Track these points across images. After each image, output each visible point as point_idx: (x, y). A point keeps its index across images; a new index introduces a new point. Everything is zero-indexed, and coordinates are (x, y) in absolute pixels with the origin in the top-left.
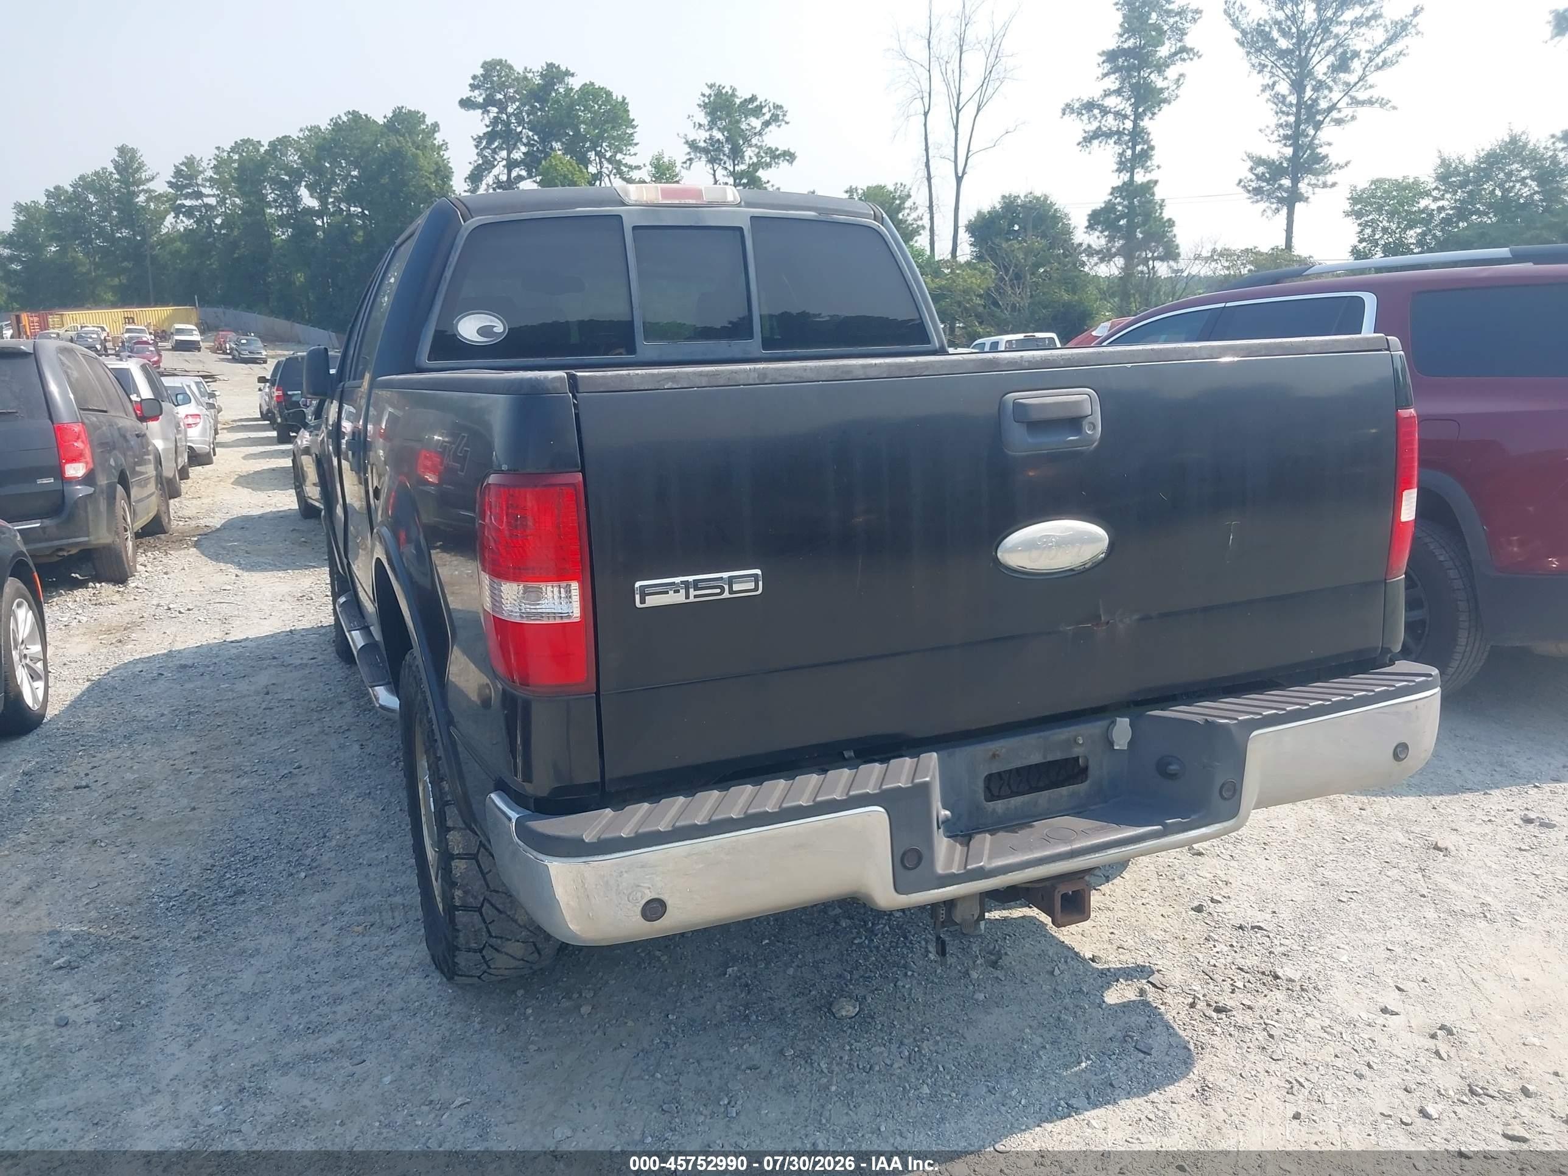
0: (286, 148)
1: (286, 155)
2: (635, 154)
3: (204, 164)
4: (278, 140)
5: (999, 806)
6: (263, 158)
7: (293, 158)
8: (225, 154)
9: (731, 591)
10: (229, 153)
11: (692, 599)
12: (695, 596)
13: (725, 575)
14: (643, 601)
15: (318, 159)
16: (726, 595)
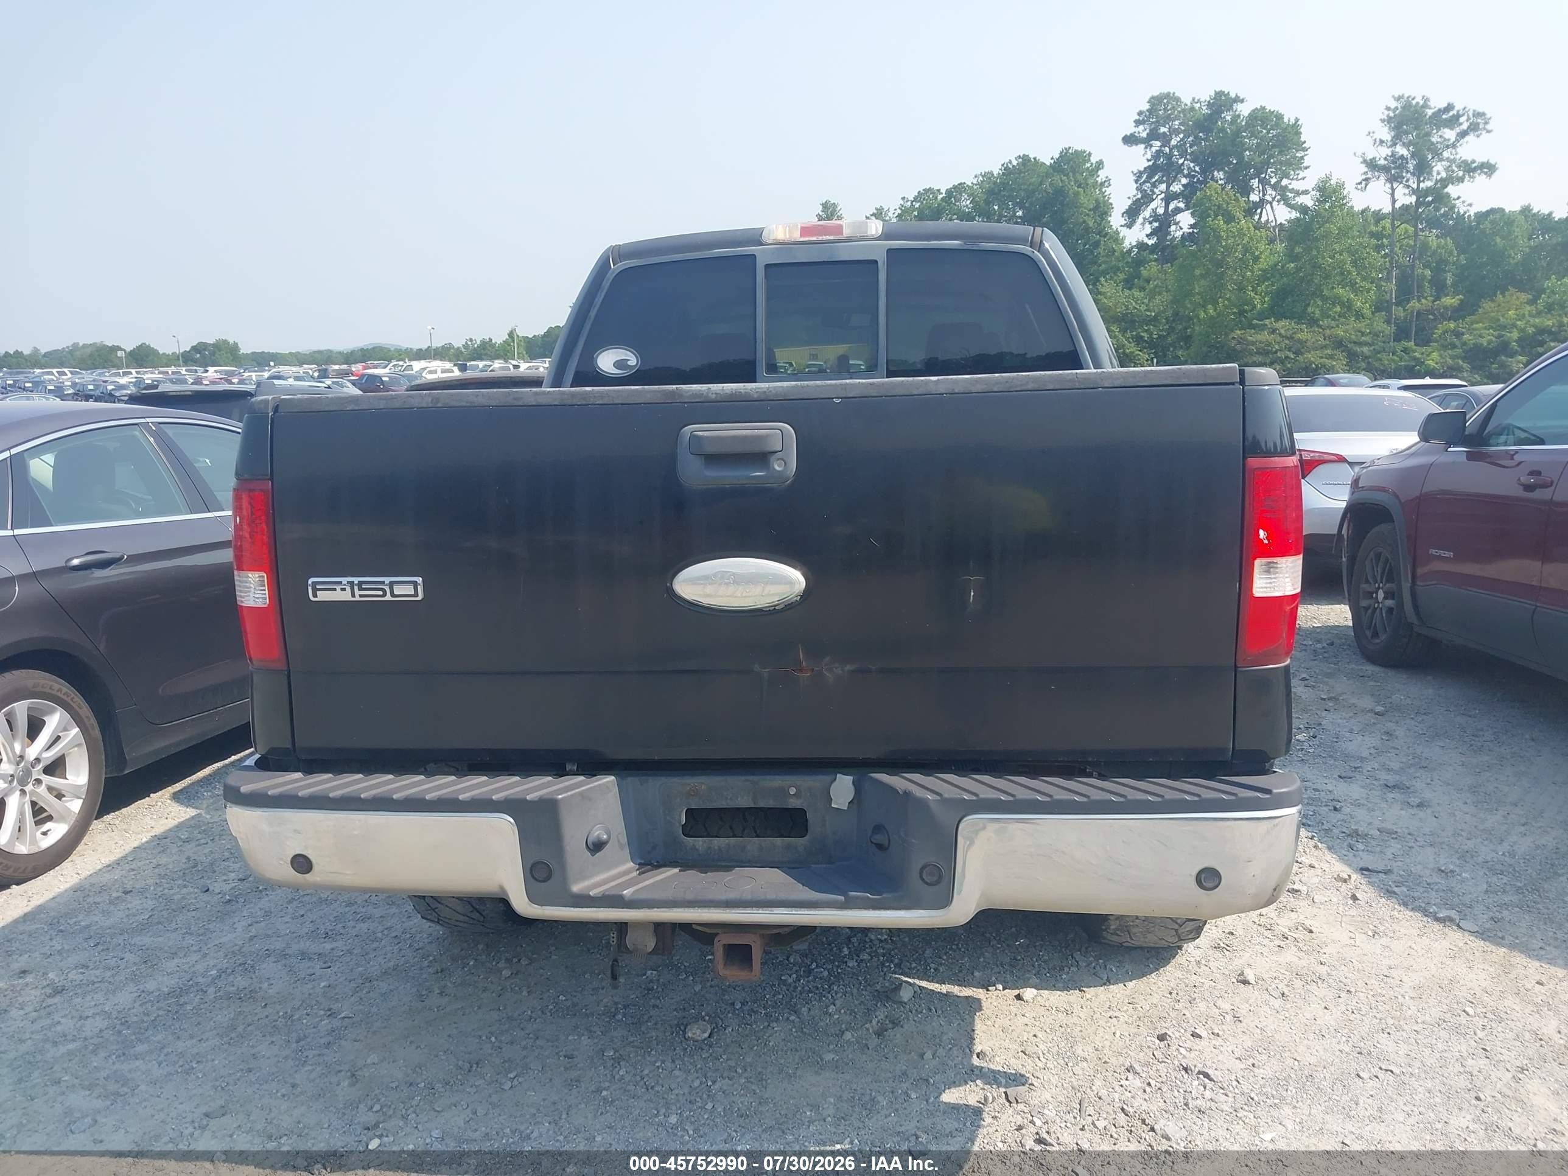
0: (961, 194)
1: (959, 200)
2: (1303, 179)
3: (890, 214)
4: (955, 187)
5: (700, 843)
6: (939, 205)
7: (966, 203)
8: (909, 204)
9: (393, 595)
10: (912, 202)
11: (357, 598)
12: (361, 596)
13: (387, 580)
14: (315, 596)
15: (988, 202)
16: (388, 597)
